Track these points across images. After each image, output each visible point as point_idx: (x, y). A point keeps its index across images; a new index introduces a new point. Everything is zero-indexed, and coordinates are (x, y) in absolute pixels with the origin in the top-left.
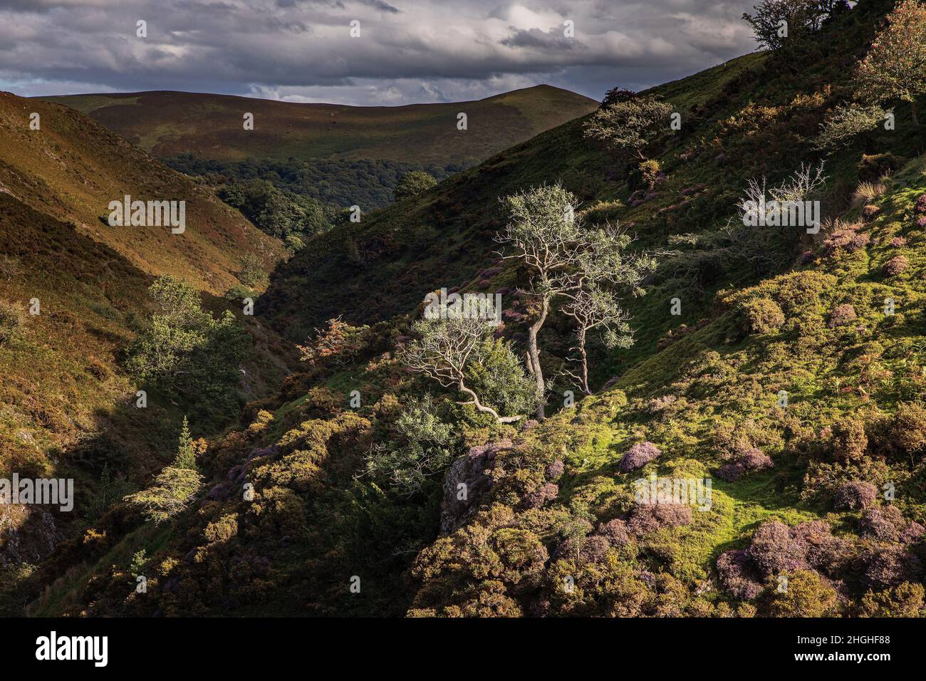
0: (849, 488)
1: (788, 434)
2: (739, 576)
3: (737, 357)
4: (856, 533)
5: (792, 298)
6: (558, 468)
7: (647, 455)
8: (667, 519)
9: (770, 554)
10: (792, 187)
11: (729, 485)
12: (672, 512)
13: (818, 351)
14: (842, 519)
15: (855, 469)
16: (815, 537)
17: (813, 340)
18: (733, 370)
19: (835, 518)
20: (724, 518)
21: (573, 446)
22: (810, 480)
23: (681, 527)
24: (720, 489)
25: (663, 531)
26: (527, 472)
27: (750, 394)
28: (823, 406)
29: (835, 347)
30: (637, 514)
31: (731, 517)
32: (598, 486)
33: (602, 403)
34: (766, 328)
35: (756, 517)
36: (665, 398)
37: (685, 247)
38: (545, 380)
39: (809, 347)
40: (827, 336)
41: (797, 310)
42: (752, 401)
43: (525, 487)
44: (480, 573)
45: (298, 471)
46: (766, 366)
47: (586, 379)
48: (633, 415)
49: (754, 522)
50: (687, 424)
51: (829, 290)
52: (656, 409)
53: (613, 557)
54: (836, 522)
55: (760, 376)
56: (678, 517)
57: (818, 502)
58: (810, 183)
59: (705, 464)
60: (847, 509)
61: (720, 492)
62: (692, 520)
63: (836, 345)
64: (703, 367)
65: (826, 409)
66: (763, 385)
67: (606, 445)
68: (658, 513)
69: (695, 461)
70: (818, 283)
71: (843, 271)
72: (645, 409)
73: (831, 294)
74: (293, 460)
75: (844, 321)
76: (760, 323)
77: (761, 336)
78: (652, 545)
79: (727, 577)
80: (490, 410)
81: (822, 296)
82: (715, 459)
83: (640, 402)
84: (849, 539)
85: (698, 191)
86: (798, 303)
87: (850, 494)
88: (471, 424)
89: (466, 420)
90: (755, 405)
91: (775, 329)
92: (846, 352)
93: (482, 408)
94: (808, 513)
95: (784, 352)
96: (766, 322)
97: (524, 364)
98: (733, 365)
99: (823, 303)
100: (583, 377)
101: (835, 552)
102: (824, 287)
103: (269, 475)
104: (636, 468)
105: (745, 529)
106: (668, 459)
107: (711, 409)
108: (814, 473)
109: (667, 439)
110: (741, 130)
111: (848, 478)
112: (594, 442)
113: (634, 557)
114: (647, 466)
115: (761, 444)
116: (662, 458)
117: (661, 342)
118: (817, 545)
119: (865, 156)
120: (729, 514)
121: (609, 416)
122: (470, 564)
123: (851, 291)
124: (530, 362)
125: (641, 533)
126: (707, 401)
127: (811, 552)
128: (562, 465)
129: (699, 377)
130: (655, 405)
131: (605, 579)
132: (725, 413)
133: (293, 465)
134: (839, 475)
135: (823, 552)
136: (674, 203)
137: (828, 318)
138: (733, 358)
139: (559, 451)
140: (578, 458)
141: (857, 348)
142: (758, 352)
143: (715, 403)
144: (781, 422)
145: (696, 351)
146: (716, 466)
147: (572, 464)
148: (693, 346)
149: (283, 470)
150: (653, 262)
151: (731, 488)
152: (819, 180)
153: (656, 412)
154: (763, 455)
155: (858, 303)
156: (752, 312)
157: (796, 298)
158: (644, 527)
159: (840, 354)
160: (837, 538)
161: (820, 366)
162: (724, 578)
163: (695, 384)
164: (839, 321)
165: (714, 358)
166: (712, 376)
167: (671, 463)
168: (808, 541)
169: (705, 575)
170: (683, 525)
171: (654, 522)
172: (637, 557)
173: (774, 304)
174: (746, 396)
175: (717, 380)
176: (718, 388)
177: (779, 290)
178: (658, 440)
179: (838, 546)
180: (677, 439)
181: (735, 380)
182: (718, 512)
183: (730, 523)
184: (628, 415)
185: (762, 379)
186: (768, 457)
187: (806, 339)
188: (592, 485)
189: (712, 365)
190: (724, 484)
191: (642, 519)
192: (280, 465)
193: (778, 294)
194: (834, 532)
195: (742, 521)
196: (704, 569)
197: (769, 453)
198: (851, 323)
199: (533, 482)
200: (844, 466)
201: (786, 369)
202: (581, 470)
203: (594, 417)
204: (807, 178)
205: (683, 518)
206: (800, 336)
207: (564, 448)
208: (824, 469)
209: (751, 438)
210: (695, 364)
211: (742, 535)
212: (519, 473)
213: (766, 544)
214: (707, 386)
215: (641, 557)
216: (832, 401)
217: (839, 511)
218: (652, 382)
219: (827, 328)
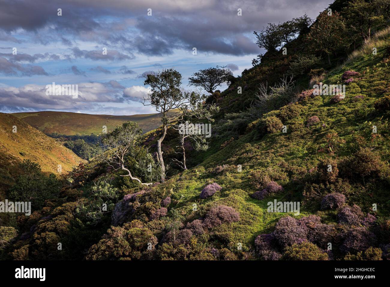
0: (329, 196)
1: (290, 174)
2: (268, 249)
3: (260, 145)
4: (335, 222)
5: (286, 116)
6: (168, 200)
7: (214, 189)
8: (226, 218)
9: (286, 234)
10: (280, 87)
11: (260, 201)
12: (228, 214)
13: (302, 137)
14: (326, 214)
15: (333, 186)
16: (312, 224)
17: (299, 133)
18: (258, 150)
19: (322, 214)
20: (258, 218)
21: (176, 190)
22: (306, 194)
23: (233, 223)
24: (255, 203)
25: (224, 226)
26: (151, 203)
27: (268, 158)
28: (308, 159)
29: (310, 135)
30: (209, 216)
31: (262, 217)
32: (189, 207)
33: (192, 171)
34: (274, 130)
35: (276, 216)
36: (224, 165)
37: (232, 118)
38: (165, 166)
39: (297, 136)
40: (306, 131)
41: (289, 121)
42: (269, 161)
43: (150, 211)
44: (117, 254)
45: (58, 224)
46: (275, 146)
47: (185, 162)
48: (208, 175)
49: (275, 219)
50: (235, 174)
51: (304, 112)
52: (220, 171)
53: (194, 241)
54: (323, 216)
55: (273, 150)
56: (232, 217)
57: (311, 206)
58: (287, 84)
59: (246, 191)
60: (329, 208)
61: (255, 205)
62: (239, 219)
63: (311, 134)
64: (243, 151)
65: (310, 161)
66: (274, 154)
67: (194, 188)
68: (220, 215)
69: (240, 190)
70: (299, 109)
71: (310, 105)
72: (214, 171)
73: (306, 113)
74: (56, 219)
75: (314, 123)
76: (271, 128)
77: (272, 134)
78: (217, 233)
79: (261, 249)
80: (137, 179)
81: (301, 115)
82: (251, 189)
83: (211, 169)
84: (331, 225)
85: (237, 100)
86: (290, 119)
87: (330, 200)
88: (128, 187)
89: (126, 185)
90: (271, 163)
91: (279, 131)
92: (317, 136)
93: (133, 178)
94: (306, 213)
95: (284, 139)
96: (274, 127)
97: (155, 157)
98: (258, 148)
99: (302, 118)
100: (183, 162)
101: (324, 233)
102: (302, 111)
103: (45, 226)
104: (208, 196)
105: (270, 223)
106: (226, 190)
107: (248, 167)
108: (309, 190)
109: (225, 182)
110: (254, 77)
111: (328, 192)
112: (187, 187)
113: (207, 240)
114: (214, 195)
115: (276, 180)
116: (222, 190)
117: (222, 146)
118: (313, 229)
119: (312, 70)
120: (260, 216)
121: (196, 177)
122: (112, 248)
123: (316, 111)
124: (158, 157)
125: (211, 227)
126: (246, 164)
127: (309, 233)
128: (170, 198)
129: (241, 155)
130: (219, 169)
131: (190, 254)
132: (255, 168)
133: (56, 222)
134: (322, 191)
135: (317, 233)
136: (227, 106)
137: (306, 123)
138: (258, 145)
139: (169, 192)
140: (179, 195)
141: (323, 134)
142: (271, 141)
143: (250, 164)
144: (286, 168)
145: (239, 146)
146: (252, 193)
147: (175, 198)
148: (238, 144)
149: (51, 224)
150: (218, 108)
151: (261, 203)
152: (291, 83)
153: (219, 172)
154: (278, 185)
155: (320, 115)
156: (267, 122)
157: (288, 116)
158: (213, 223)
159: (314, 137)
160: (325, 225)
161: (304, 144)
162: (259, 250)
163: (239, 158)
164: (311, 124)
165: (249, 146)
166: (248, 154)
167: (227, 192)
168: (308, 226)
169: (248, 249)
170: (234, 221)
171: (218, 220)
172: (209, 241)
173: (278, 119)
174: (266, 159)
175: (250, 155)
176: (251, 158)
177: (280, 112)
178: (221, 183)
179: (325, 229)
180: (231, 181)
181: (260, 154)
182: (254, 214)
183: (261, 220)
184: (205, 175)
185: (274, 152)
186: (280, 186)
187: (296, 132)
188: (185, 206)
189: (248, 149)
190: (257, 201)
191: (211, 219)
192: (51, 222)
193: (280, 114)
194: (322, 222)
195: (268, 219)
196: (248, 246)
197: (280, 184)
198: (318, 124)
199: (154, 208)
200: (326, 185)
201: (286, 146)
202: (180, 201)
203: (188, 177)
204: (286, 83)
205: (235, 217)
206: (292, 132)
207: (172, 190)
208: (314, 187)
209: (271, 177)
210: (239, 150)
211: (269, 226)
212: (147, 204)
213: (283, 229)
214: (245, 158)
215: (211, 240)
216: (313, 157)
217: (324, 210)
218: (217, 161)
219: (305, 127)
